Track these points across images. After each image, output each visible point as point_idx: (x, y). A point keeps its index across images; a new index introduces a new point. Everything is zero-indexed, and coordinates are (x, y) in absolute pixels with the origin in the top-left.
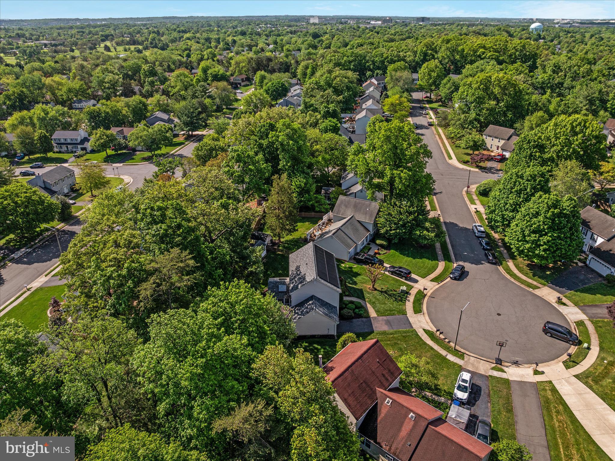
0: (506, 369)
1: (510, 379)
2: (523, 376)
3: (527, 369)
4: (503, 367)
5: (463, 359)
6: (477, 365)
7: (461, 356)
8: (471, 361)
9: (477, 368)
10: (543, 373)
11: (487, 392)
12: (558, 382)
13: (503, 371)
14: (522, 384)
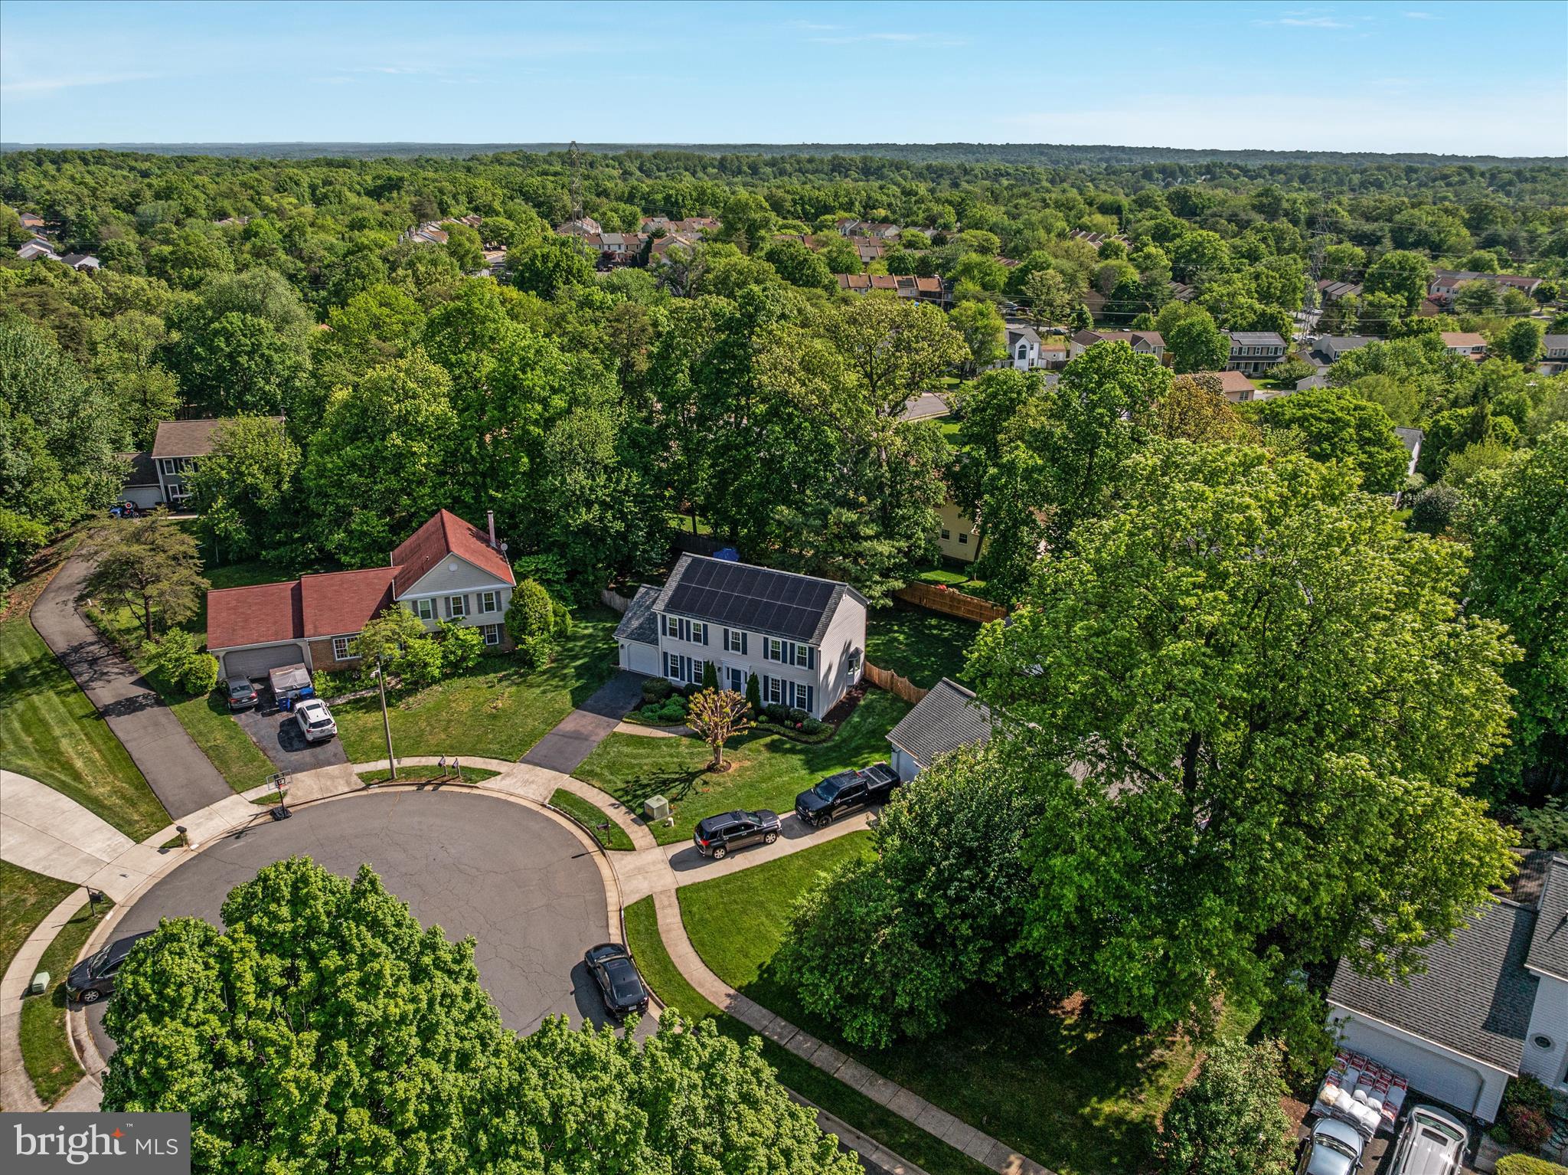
0: (257, 809)
1: (236, 796)
2: (210, 818)
3: (207, 836)
4: (265, 809)
5: (361, 776)
6: (323, 781)
7: (368, 780)
8: (342, 782)
9: (318, 776)
10: (164, 849)
11: (270, 753)
12: (120, 850)
13: (259, 802)
14: (205, 800)
